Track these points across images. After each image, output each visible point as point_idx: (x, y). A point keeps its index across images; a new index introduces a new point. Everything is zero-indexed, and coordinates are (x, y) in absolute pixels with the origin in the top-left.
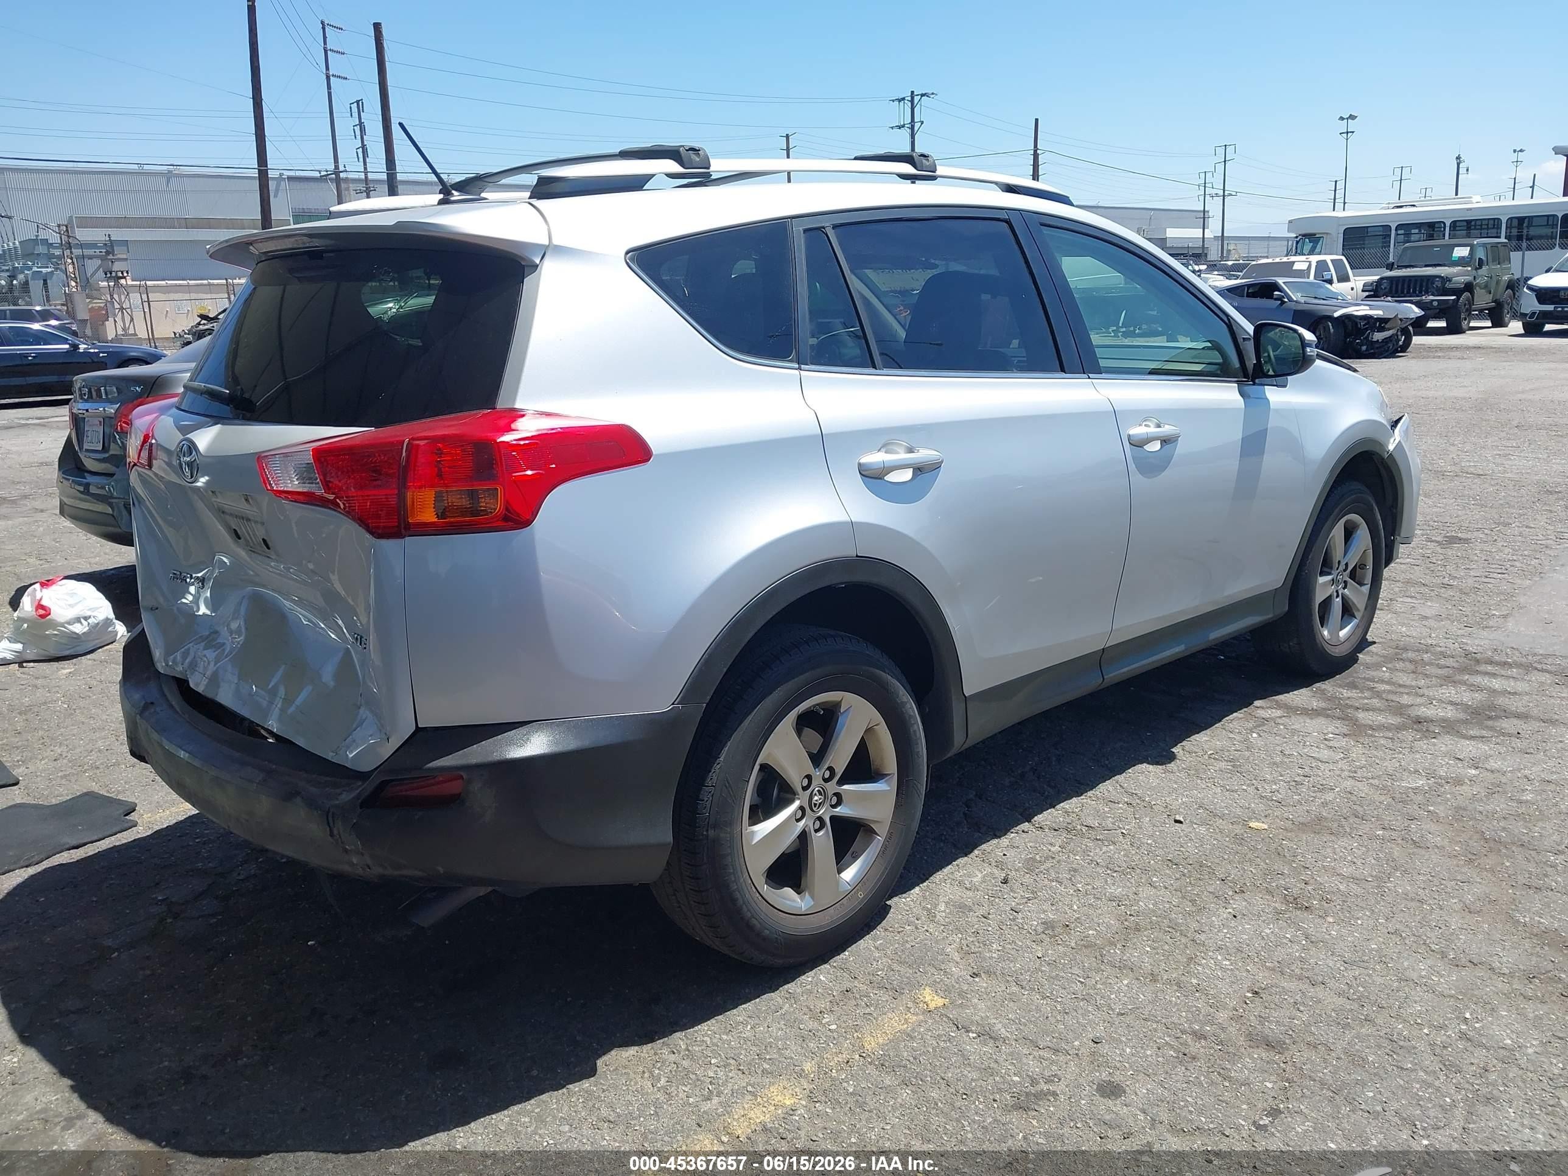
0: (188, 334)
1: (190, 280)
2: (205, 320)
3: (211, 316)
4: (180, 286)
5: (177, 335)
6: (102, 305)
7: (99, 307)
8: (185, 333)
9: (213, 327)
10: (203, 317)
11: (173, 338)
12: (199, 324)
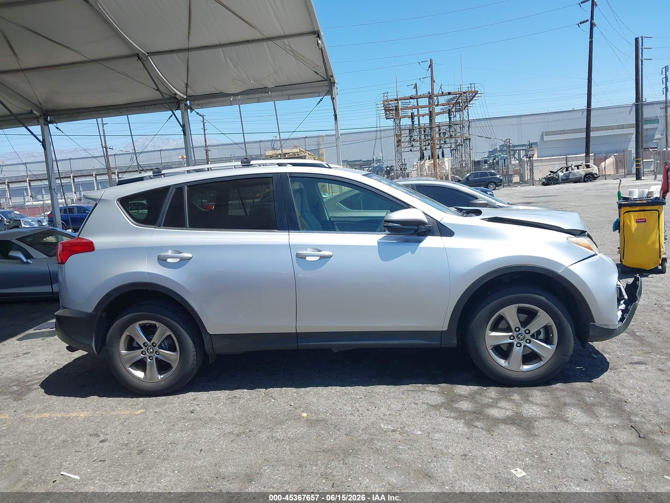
0: (544, 179)
1: (560, 156)
2: (553, 173)
3: (554, 171)
4: (555, 159)
5: (541, 180)
6: (519, 168)
7: (518, 169)
8: (543, 179)
9: (554, 176)
10: (551, 172)
11: (539, 181)
12: (550, 175)
